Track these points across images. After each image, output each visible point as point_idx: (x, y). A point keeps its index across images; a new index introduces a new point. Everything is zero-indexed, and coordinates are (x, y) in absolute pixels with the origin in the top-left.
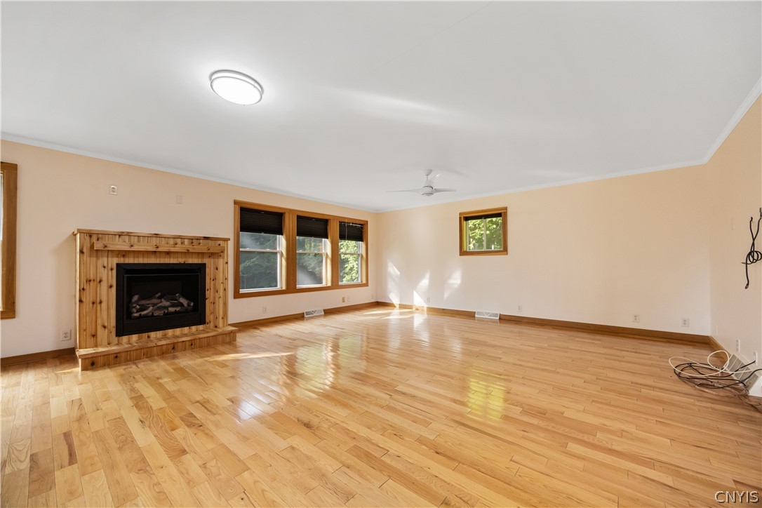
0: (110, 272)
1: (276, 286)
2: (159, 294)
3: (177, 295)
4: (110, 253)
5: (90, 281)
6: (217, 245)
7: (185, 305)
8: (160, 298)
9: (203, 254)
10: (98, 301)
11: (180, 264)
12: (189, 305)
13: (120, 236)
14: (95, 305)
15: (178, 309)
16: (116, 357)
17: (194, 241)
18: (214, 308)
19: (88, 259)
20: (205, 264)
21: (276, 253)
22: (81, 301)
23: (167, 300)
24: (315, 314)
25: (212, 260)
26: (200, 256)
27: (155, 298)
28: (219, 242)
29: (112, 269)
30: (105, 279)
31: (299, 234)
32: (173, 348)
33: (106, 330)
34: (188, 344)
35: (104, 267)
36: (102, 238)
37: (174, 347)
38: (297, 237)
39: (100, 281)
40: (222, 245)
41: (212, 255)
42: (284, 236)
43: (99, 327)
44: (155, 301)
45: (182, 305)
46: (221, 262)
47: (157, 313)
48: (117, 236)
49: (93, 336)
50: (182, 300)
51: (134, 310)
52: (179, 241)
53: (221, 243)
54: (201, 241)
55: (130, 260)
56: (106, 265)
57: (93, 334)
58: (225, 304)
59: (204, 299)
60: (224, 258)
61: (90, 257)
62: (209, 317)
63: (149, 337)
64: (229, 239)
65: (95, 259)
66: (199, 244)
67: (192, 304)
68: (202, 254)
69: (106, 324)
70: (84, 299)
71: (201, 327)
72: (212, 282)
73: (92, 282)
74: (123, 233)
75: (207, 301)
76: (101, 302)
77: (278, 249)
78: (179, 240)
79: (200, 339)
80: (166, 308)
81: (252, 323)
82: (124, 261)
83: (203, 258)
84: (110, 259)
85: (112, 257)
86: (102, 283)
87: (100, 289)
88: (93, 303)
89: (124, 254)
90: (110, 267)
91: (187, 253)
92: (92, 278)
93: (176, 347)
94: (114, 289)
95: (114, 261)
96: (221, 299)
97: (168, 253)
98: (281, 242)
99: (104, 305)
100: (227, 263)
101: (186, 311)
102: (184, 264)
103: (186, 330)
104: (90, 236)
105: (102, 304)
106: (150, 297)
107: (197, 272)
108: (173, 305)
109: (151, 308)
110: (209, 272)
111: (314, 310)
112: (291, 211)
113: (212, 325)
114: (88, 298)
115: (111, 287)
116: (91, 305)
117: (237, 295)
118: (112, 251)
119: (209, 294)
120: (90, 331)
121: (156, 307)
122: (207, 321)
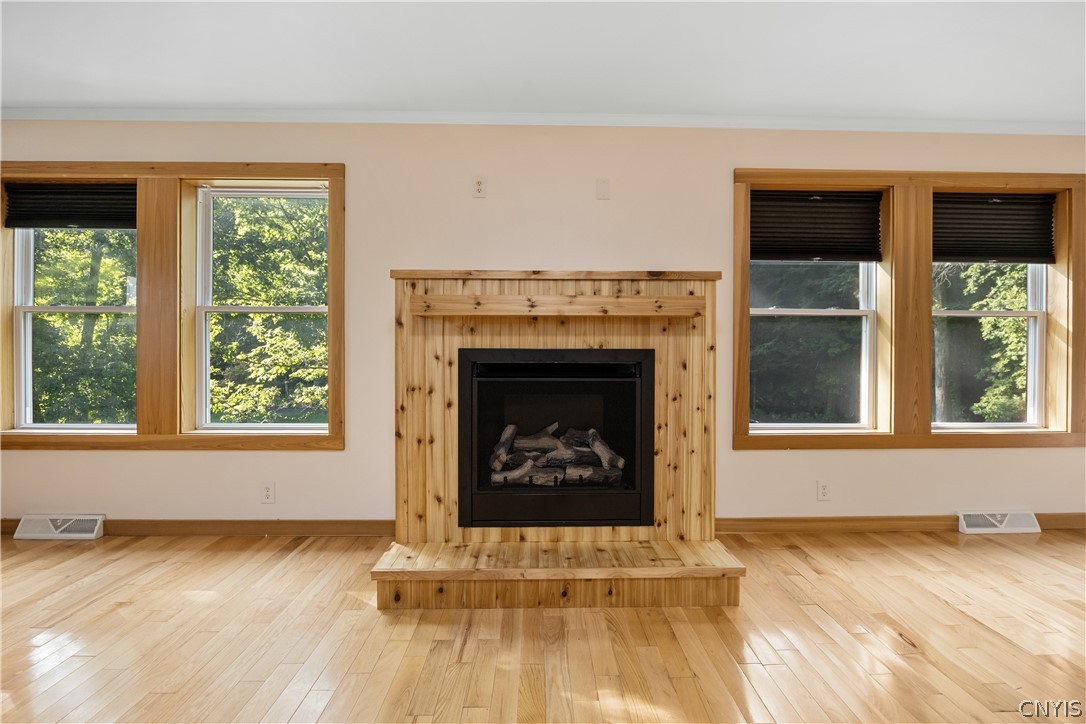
0: (447, 368)
1: (855, 419)
2: (555, 426)
3: (592, 431)
4: (447, 325)
5: (413, 390)
6: (684, 293)
7: (605, 464)
8: (556, 435)
9: (645, 321)
10: (428, 439)
11: (591, 351)
12: (613, 465)
13: (465, 280)
14: (422, 446)
15: (587, 473)
16: (441, 590)
17: (625, 285)
18: (677, 482)
19: (410, 338)
20: (652, 352)
21: (858, 319)
22: (398, 435)
23: (568, 445)
24: (1003, 529)
25: (671, 339)
26: (640, 326)
27: (547, 434)
28: (690, 286)
29: (450, 364)
30: (438, 387)
31: (941, 252)
32: (564, 594)
33: (442, 506)
34: (600, 590)
35: (437, 358)
36: (433, 289)
37: (565, 592)
38: (936, 264)
39: (431, 392)
40: (698, 293)
41: (671, 324)
42: (887, 264)
43: (430, 499)
44: (545, 442)
45: (595, 462)
46: (695, 344)
47: (541, 479)
48: (460, 282)
49: (420, 517)
50: (601, 450)
51: (497, 465)
52: (587, 287)
53: (697, 287)
54: (643, 285)
55: (484, 341)
56: (440, 353)
57: (420, 512)
58: (707, 473)
59: (651, 453)
60: (703, 333)
61: (413, 334)
62: (663, 507)
63: (522, 538)
64: (717, 276)
65: (421, 338)
66: (638, 292)
67: (621, 463)
68: (642, 322)
69: (441, 495)
70: (403, 432)
71: (642, 532)
72: (671, 405)
73: (416, 391)
74: (470, 273)
75: (656, 458)
76: (432, 442)
77: (862, 307)
78: (589, 283)
79: (631, 580)
80: (562, 465)
81: (782, 526)
82: (473, 343)
83: (646, 333)
84: (447, 338)
85: (451, 334)
86: (433, 394)
87: (431, 410)
88: (419, 441)
89: (472, 324)
90: (447, 359)
91: (604, 320)
92: (416, 383)
93: (570, 592)
94: (455, 411)
95: (456, 342)
96: (696, 459)
97: (563, 321)
98: (876, 283)
99: (438, 446)
100: (712, 348)
101: (606, 483)
102: (601, 351)
103: (605, 533)
104: (413, 286)
105: (435, 445)
106: (535, 432)
107: (633, 375)
108: (580, 462)
109: (530, 463)
110: (664, 373)
111: (998, 510)
112: (912, 178)
113: (670, 530)
114: (411, 432)
115: (449, 405)
116: (415, 444)
117: (742, 441)
118: (451, 319)
119: (664, 440)
120: (414, 505)
121: (543, 461)
122: (658, 516)
